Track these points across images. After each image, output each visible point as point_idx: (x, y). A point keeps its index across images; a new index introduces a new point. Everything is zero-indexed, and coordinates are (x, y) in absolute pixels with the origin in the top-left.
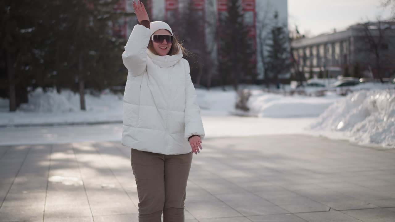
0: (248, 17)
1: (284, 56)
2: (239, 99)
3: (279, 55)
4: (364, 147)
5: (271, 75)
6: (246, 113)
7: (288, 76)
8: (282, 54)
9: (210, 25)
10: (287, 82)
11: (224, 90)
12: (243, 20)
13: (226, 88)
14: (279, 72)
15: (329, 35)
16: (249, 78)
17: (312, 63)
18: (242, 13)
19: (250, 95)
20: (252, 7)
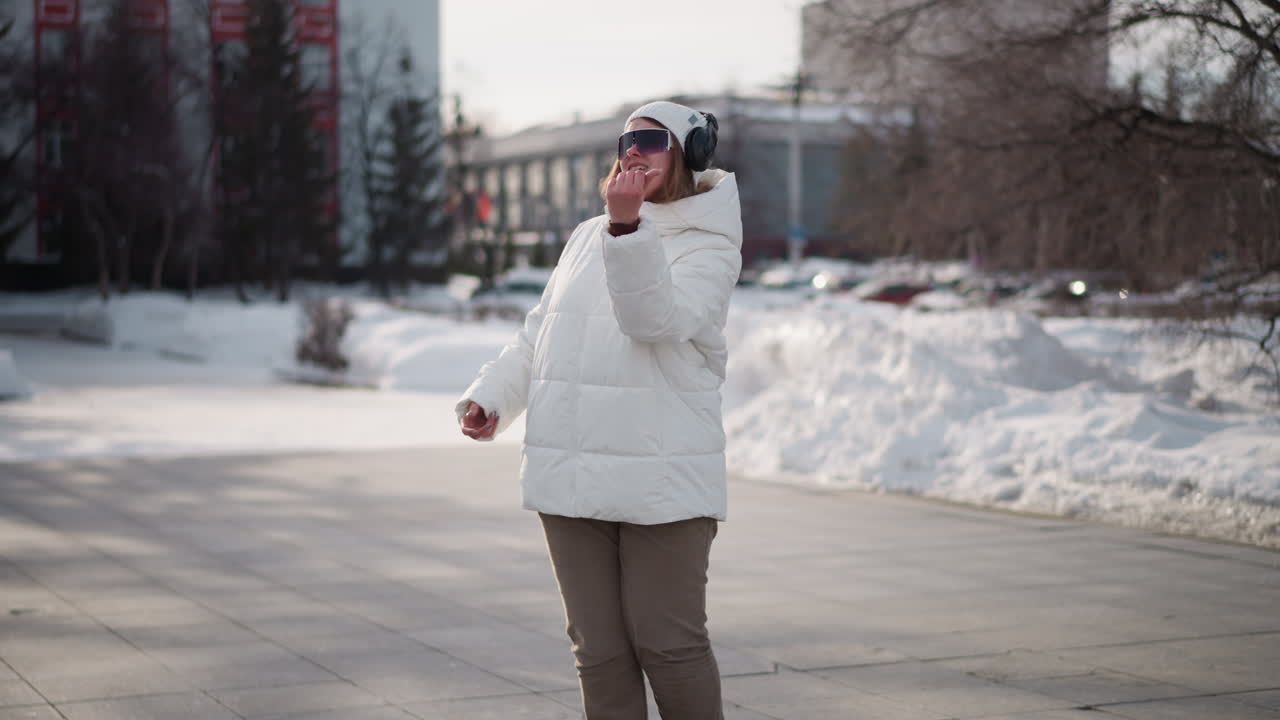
0: (313, 64)
1: (433, 190)
2: (310, 330)
3: (413, 190)
4: (764, 483)
5: (389, 253)
6: (336, 376)
7: (439, 258)
8: (423, 184)
9: (197, 84)
10: (438, 277)
11: (244, 300)
12: (296, 73)
13: (249, 293)
14: (414, 244)
15: (558, 130)
16: (312, 260)
17: (503, 216)
18: (293, 48)
19: (347, 317)
20: (325, 28)
